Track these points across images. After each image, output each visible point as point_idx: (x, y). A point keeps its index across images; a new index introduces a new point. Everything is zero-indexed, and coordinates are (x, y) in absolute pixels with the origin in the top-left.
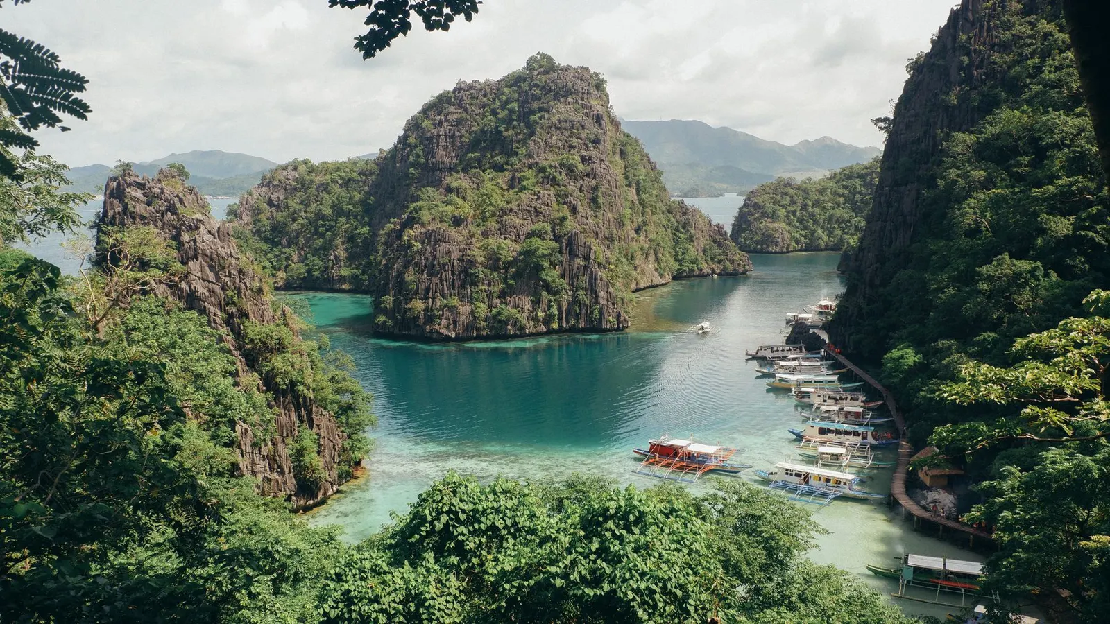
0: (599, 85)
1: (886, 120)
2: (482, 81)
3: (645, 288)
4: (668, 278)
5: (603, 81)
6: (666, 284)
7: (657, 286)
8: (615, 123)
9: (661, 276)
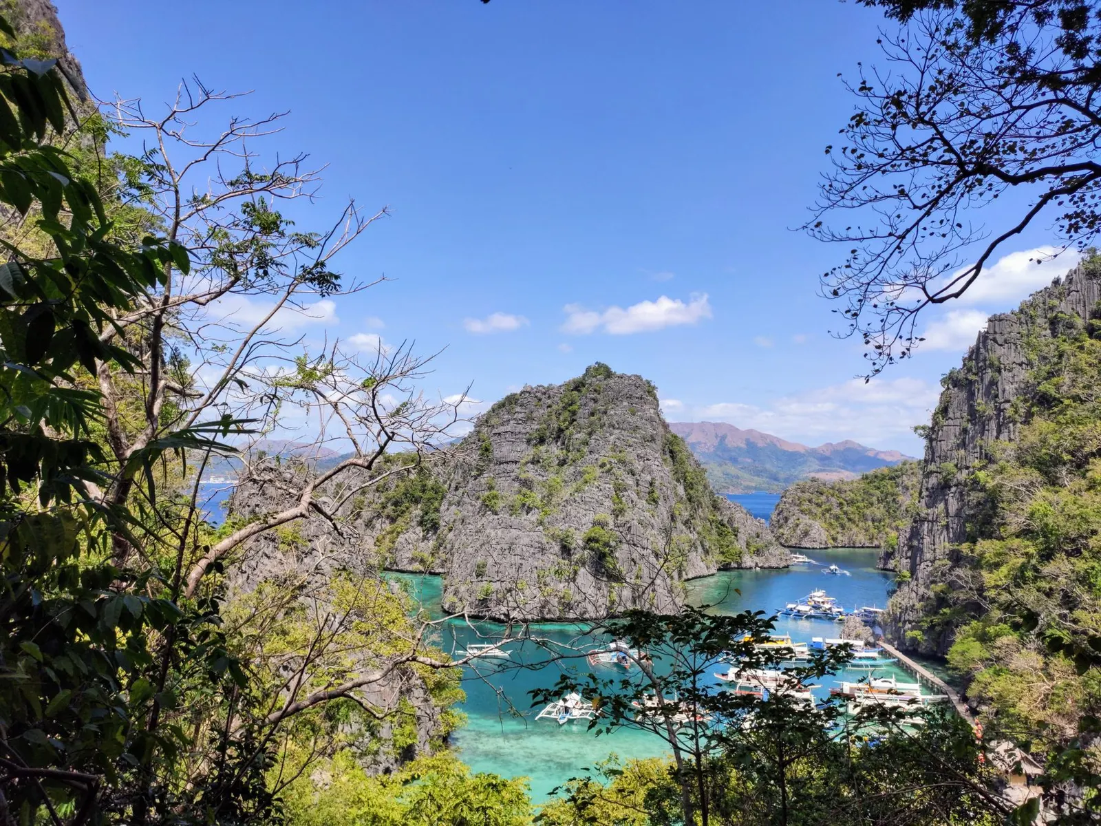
0: (650, 391)
1: (923, 428)
2: (546, 386)
3: (693, 578)
4: (714, 571)
5: (654, 388)
6: (713, 575)
7: (704, 577)
8: (665, 426)
9: (708, 568)
